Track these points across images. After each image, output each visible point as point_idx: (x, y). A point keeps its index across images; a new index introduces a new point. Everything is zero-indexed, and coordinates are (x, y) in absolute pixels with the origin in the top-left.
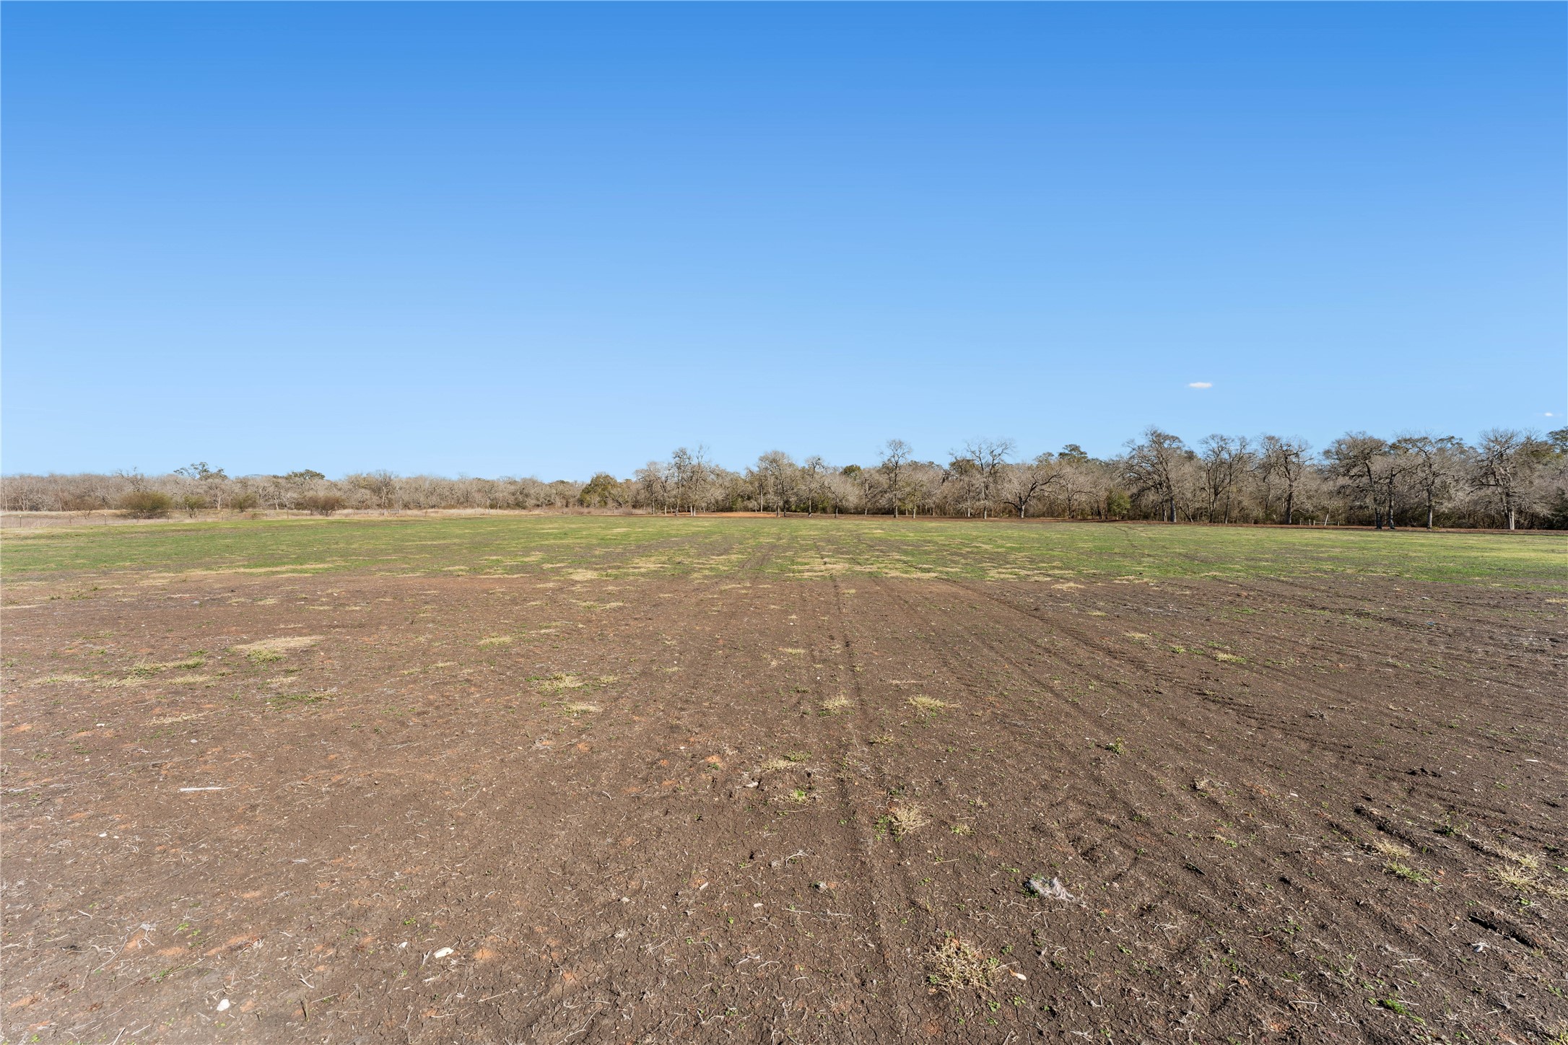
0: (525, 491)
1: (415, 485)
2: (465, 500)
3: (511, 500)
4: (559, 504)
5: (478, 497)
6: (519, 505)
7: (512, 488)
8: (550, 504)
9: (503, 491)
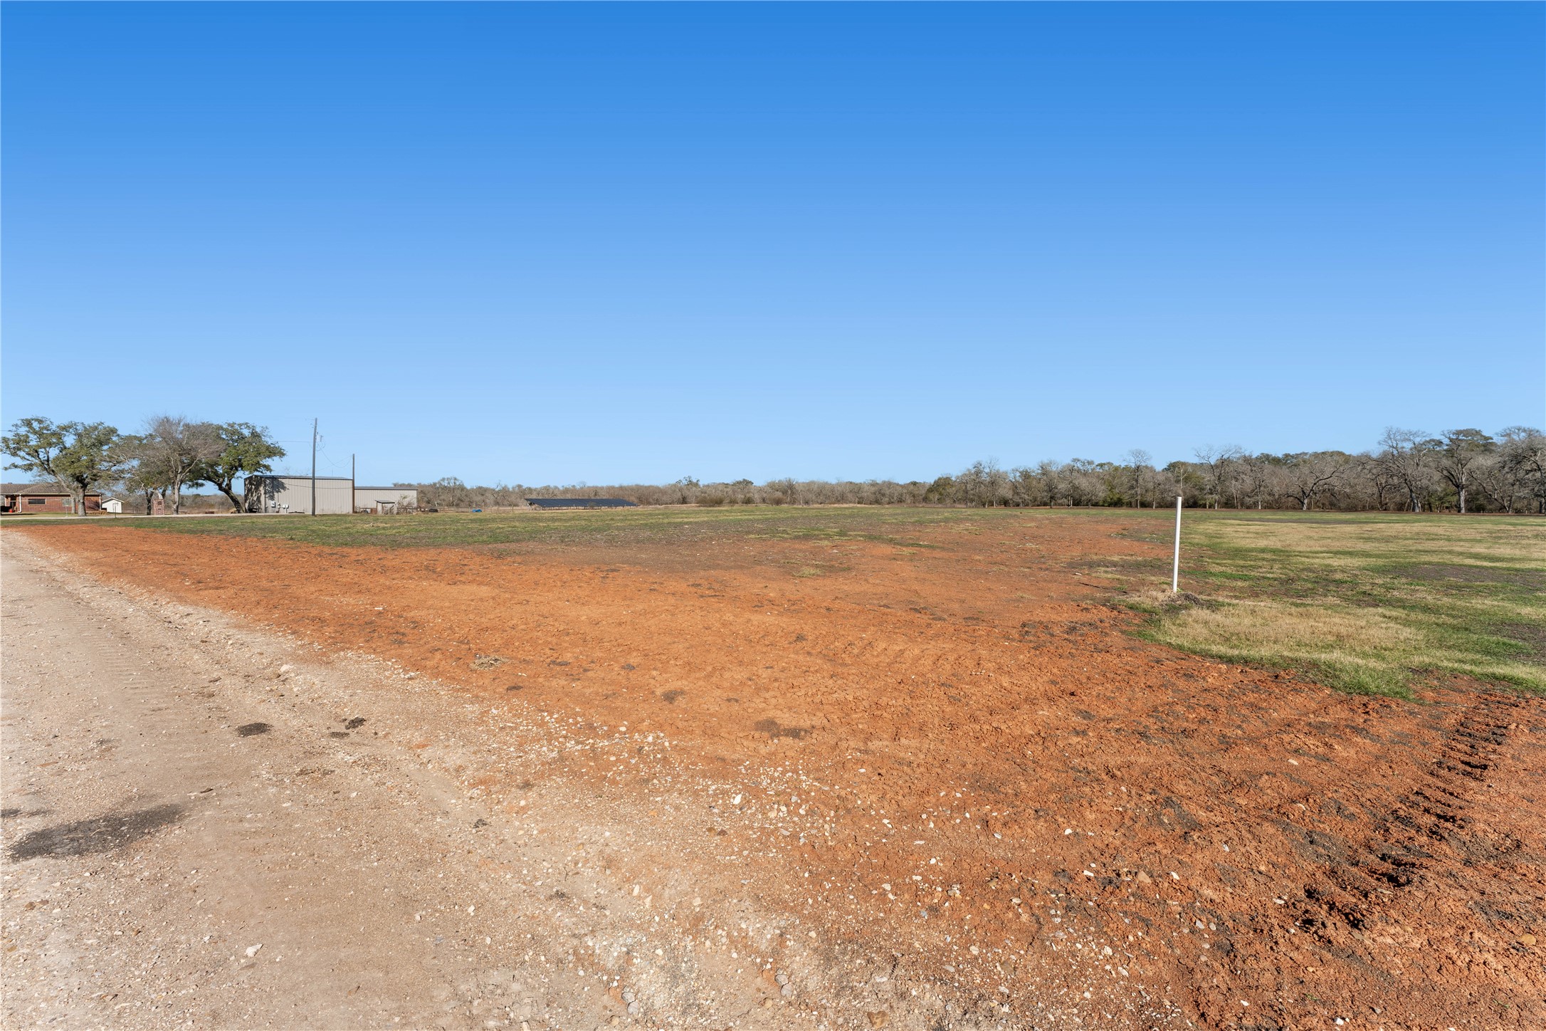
0: (882, 492)
1: (809, 486)
2: (842, 498)
3: (872, 498)
4: (909, 501)
5: (850, 496)
6: (877, 502)
7: (873, 489)
8: (900, 501)
9: (866, 492)
